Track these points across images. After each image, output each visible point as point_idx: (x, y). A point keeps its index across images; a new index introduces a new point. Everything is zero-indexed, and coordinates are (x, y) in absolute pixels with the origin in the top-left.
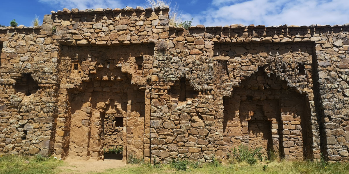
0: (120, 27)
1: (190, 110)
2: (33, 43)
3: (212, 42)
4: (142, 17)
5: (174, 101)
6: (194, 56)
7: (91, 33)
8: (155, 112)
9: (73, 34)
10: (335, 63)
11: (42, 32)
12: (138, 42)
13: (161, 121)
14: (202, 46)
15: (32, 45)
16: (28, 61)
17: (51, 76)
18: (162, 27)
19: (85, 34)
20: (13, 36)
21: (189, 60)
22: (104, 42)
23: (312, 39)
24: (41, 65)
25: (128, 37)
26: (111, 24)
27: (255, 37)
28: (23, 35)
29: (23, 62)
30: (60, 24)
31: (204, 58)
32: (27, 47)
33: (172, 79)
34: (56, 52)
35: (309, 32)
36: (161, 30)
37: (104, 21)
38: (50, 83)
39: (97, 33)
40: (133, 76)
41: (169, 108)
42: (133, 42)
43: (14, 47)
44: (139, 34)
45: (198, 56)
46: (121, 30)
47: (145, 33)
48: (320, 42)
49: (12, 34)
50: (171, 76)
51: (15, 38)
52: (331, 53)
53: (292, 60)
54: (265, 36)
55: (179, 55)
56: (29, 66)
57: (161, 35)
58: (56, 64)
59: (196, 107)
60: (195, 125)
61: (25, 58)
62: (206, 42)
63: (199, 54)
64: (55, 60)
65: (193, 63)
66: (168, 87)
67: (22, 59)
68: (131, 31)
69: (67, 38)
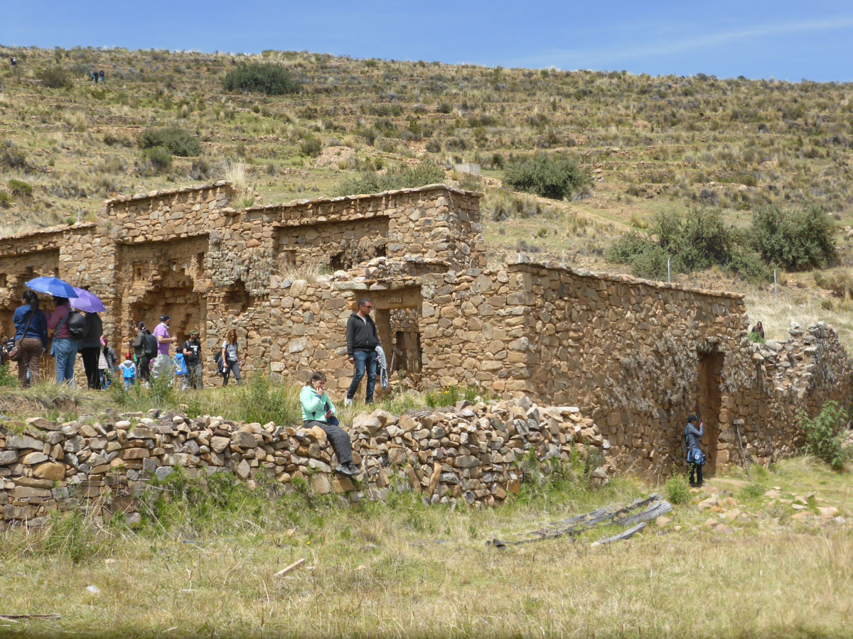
0: (176, 215)
1: (246, 324)
2: (89, 245)
3: (271, 228)
4: (199, 198)
5: (232, 313)
6: (251, 249)
7: (148, 226)
8: (211, 328)
9: (129, 229)
10: (407, 245)
11: (98, 229)
12: (195, 234)
13: (216, 340)
14: (259, 235)
15: (89, 249)
16: (85, 270)
17: (108, 288)
18: (218, 211)
19: (142, 228)
20: (69, 239)
21: (246, 256)
22: (161, 238)
23: (386, 213)
24: (97, 275)
25: (185, 228)
26: (168, 212)
27: (321, 215)
28: (79, 236)
29: (80, 272)
30: (114, 217)
31: (262, 250)
32: (83, 252)
33: (226, 283)
34: (113, 256)
35: (384, 202)
36: (216, 216)
37: (159, 208)
38: (108, 298)
39: (154, 225)
40: (195, 281)
41: (225, 322)
42: (190, 234)
43: (70, 254)
44: (196, 223)
45: (255, 248)
46: (177, 219)
47: (202, 220)
48: (395, 215)
49: (68, 236)
50: (225, 279)
51: (71, 241)
52: (405, 230)
53: (369, 243)
54: (333, 213)
55: (235, 249)
56: (86, 277)
57: (217, 222)
58: (113, 272)
59: (252, 319)
60: (251, 342)
61: (82, 267)
62: (265, 228)
63: (257, 246)
64: (111, 266)
65: (250, 259)
66: (223, 294)
67: (80, 268)
68: (188, 219)
69: (124, 235)
